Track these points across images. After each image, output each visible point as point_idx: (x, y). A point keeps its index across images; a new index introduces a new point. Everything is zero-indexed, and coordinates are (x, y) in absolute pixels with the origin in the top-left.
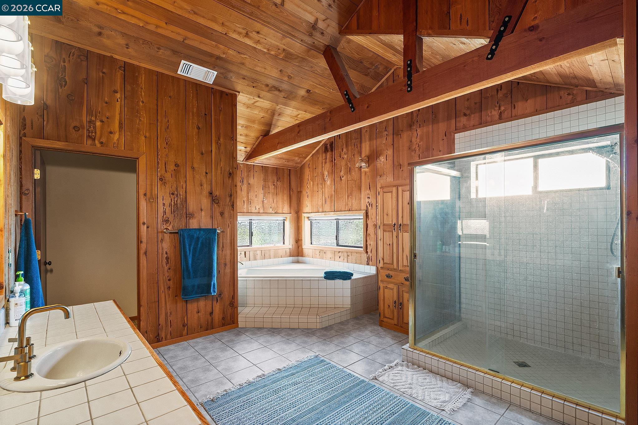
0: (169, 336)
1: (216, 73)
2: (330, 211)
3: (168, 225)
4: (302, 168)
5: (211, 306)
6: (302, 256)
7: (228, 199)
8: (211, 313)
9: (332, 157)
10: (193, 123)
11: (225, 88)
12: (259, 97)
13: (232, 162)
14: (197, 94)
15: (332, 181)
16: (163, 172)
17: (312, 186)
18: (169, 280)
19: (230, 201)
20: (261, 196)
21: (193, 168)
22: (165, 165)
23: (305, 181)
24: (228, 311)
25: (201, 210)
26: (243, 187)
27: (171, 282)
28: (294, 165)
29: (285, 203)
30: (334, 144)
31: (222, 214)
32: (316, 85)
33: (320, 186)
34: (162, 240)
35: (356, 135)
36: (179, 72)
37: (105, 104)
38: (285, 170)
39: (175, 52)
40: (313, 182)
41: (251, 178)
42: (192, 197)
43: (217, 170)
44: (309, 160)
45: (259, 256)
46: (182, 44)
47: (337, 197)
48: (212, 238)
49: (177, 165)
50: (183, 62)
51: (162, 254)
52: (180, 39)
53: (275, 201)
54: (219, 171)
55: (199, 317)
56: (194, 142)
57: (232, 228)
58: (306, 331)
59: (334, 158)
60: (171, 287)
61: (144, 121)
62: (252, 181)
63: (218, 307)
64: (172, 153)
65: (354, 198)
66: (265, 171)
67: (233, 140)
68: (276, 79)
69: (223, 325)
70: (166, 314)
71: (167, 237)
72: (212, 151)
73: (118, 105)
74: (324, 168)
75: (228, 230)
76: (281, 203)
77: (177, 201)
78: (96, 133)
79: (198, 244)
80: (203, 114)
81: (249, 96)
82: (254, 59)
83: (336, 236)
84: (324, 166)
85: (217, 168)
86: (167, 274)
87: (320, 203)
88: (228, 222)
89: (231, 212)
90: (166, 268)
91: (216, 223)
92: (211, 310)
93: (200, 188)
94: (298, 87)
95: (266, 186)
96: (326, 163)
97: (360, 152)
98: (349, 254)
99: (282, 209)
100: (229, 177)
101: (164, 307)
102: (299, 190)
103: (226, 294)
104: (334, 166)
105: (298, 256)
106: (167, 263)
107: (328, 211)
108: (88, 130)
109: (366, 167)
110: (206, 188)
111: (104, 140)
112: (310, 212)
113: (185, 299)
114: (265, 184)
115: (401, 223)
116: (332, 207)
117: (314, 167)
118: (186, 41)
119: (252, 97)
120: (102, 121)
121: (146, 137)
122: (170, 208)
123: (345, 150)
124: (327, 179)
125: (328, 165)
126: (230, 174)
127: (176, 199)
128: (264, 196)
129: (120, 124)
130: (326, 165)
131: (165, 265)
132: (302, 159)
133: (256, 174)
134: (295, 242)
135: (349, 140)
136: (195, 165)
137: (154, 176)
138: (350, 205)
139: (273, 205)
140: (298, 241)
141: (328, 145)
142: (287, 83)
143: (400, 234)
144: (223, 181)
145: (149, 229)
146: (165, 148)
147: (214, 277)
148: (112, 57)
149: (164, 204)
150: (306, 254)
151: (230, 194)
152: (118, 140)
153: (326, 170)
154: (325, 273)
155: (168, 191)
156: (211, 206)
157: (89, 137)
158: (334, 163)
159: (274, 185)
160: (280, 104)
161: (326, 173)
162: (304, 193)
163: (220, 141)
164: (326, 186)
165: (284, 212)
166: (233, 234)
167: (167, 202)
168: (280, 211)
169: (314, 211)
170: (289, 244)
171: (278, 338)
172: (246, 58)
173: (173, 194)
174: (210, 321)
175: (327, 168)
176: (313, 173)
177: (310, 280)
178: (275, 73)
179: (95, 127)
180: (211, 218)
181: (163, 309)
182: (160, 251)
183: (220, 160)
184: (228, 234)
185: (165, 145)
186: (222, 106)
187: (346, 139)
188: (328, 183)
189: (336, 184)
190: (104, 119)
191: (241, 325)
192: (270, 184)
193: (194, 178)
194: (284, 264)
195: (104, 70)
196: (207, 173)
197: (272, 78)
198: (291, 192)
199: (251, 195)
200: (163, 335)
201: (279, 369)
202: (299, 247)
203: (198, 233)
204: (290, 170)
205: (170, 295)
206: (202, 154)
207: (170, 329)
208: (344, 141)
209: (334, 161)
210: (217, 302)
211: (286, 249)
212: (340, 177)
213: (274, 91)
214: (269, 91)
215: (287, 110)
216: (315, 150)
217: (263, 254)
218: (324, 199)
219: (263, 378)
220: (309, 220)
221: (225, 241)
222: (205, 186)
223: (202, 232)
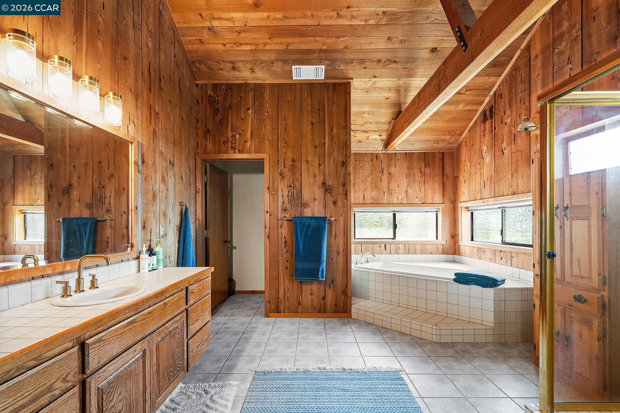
0: (286, 310)
1: (323, 67)
2: (489, 197)
3: (286, 213)
4: (459, 148)
5: (323, 291)
6: (459, 254)
7: (341, 188)
8: (324, 298)
9: (492, 127)
10: (307, 120)
11: (338, 79)
12: (375, 77)
13: (345, 151)
14: (311, 92)
15: (491, 157)
16: (283, 167)
17: (469, 168)
18: (287, 261)
19: (343, 190)
20: (404, 185)
21: (307, 161)
22: (284, 161)
23: (462, 163)
24: (341, 299)
25: (315, 199)
26: (383, 178)
27: (288, 263)
28: (448, 146)
29: (436, 191)
30: (494, 109)
31: (335, 203)
32: (442, 38)
33: (478, 166)
34: (281, 226)
35: (523, 86)
36: (294, 78)
37: (241, 121)
38: (436, 154)
39: (285, 61)
40: (470, 163)
41: (392, 167)
42: (306, 188)
43: (330, 160)
44: (466, 137)
45: (401, 250)
46: (287, 51)
47: (497, 178)
48: (322, 226)
49: (293, 161)
50: (294, 67)
51: (281, 238)
52: (284, 47)
53: (422, 190)
54: (332, 162)
55: (312, 300)
56: (308, 137)
57: (345, 217)
58: (417, 340)
59: (494, 126)
60: (288, 267)
61: (268, 127)
62: (393, 170)
63: (331, 293)
64: (290, 150)
65: (520, 176)
66: (409, 159)
67: (347, 129)
68: (387, 50)
69: (336, 312)
70: (284, 291)
71: (285, 223)
72: (325, 143)
73: (250, 118)
74: (482, 142)
75: (342, 218)
76: (430, 192)
77: (293, 192)
78: (236, 143)
79: (308, 231)
80: (317, 110)
81: (364, 80)
82: (355, 38)
83: (502, 231)
84: (482, 140)
85: (330, 158)
86: (285, 256)
87: (478, 189)
88: (341, 211)
89: (345, 200)
90: (285, 251)
91: (329, 212)
92: (324, 295)
93: (314, 179)
94: (418, 49)
95: (411, 174)
96: (484, 135)
97: (528, 108)
98: (513, 254)
99: (432, 199)
100: (342, 166)
101: (283, 284)
102: (456, 175)
103: (339, 281)
104: (494, 137)
105: (454, 254)
106: (285, 246)
107: (487, 197)
108: (231, 143)
109: (535, 128)
110: (320, 179)
111: (241, 148)
112: (468, 200)
113: (300, 280)
114: (409, 172)
115: (568, 204)
116: (492, 192)
117: (472, 144)
118: (289, 48)
119: (368, 80)
120: (240, 134)
121: (269, 140)
122: (288, 199)
123: (508, 112)
124: (486, 156)
125: (487, 138)
126: (343, 163)
127: (293, 191)
128: (409, 184)
129: (252, 133)
130: (484, 139)
131: (283, 248)
132: (456, 137)
133: (398, 163)
134: (450, 238)
135: (514, 96)
136: (310, 159)
137: (275, 172)
138: (515, 186)
139: (420, 195)
140: (454, 236)
141: (486, 111)
142: (401, 50)
143: (567, 223)
144: (336, 170)
145: (272, 217)
146: (284, 147)
147: (323, 262)
148: (246, 83)
149: (283, 196)
150: (463, 252)
151: (343, 183)
152: (250, 146)
153: (485, 145)
154: (456, 274)
155: (286, 184)
156: (324, 196)
157: (232, 147)
158: (494, 133)
159: (421, 172)
160: (402, 77)
161: (485, 148)
162: (461, 178)
163: (333, 132)
164: (485, 166)
165: (435, 202)
166: (346, 224)
167: (286, 193)
168: (429, 201)
169: (472, 199)
170: (443, 239)
171: (378, 338)
172: (346, 40)
173: (290, 186)
174: (322, 304)
175: (485, 141)
176: (470, 152)
177: (436, 281)
178: (382, 45)
179: (235, 140)
180: (324, 207)
181: (282, 285)
182: (280, 236)
183: (333, 150)
184: (341, 223)
185: (284, 145)
186: (335, 98)
187: (510, 97)
188: (488, 160)
189: (496, 161)
190: (241, 132)
191: (354, 315)
192: (416, 171)
193: (308, 170)
194: (433, 261)
195: (242, 95)
196: (320, 165)
197: (383, 50)
198: (445, 179)
199: (393, 185)
200: (282, 308)
201: (344, 369)
202: (456, 244)
203: (309, 221)
204: (443, 153)
205: (288, 274)
206: (316, 147)
207: (287, 304)
208: (507, 101)
209: (494, 131)
210: (330, 288)
211: (438, 245)
212: (502, 150)
213: (389, 64)
214: (384, 66)
215: (413, 82)
216: (472, 121)
217: (407, 248)
218: (482, 183)
219: (322, 371)
220: (469, 211)
221: (338, 229)
222: (318, 177)
223: (313, 220)
